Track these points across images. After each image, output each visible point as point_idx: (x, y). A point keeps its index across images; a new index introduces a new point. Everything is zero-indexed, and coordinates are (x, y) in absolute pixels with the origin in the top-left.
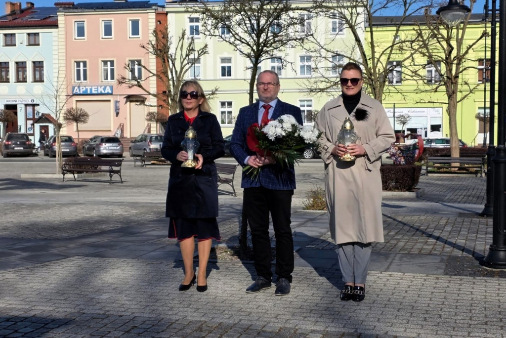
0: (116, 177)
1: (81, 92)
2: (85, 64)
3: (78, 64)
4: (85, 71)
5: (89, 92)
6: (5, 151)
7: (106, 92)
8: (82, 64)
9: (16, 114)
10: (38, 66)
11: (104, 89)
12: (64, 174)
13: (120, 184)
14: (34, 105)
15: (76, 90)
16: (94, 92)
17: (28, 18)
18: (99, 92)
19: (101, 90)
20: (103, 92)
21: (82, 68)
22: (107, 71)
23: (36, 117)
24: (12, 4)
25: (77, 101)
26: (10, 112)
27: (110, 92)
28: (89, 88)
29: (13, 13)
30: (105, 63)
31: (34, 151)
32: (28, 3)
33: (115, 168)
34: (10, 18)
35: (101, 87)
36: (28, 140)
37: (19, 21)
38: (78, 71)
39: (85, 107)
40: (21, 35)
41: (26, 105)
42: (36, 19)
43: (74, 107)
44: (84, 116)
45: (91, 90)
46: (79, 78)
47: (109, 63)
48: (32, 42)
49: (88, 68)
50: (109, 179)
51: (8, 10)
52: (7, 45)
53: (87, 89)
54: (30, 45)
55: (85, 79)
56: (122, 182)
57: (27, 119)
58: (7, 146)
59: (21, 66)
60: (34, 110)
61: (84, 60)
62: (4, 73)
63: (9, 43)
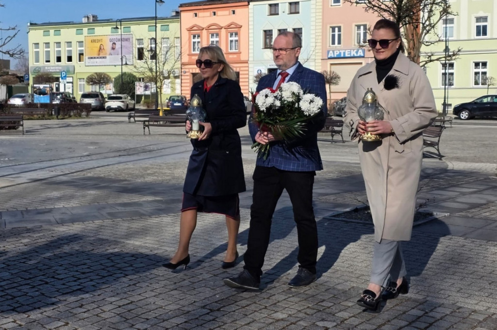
1: (335, 56)
2: (339, 28)
3: (333, 29)
4: (339, 36)
5: (342, 56)
7: (358, 55)
8: (337, 29)
11: (357, 52)
15: (331, 55)
16: (347, 55)
18: (352, 55)
19: (353, 53)
20: (356, 55)
21: (336, 33)
22: (360, 34)
25: (332, 64)
27: (362, 55)
28: (342, 52)
30: (359, 27)
35: (354, 50)
38: (333, 36)
39: (337, 70)
40: (284, 5)
43: (328, 70)
44: (336, 78)
45: (344, 53)
46: (333, 43)
47: (362, 27)
48: (293, 11)
49: (342, 33)
52: (271, 14)
53: (340, 53)
54: (291, 13)
55: (339, 43)
61: (339, 25)
62: (268, 41)
63: (273, 13)
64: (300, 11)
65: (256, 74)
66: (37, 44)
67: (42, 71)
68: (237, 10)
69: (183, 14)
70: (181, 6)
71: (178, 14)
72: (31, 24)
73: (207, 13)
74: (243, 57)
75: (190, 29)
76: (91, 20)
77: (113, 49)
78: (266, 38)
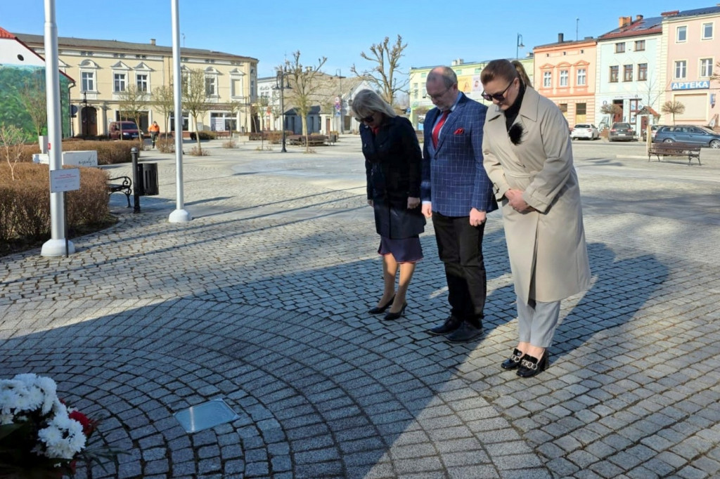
0: (694, 160)
1: (680, 88)
2: (684, 63)
3: (678, 63)
4: (684, 70)
5: (687, 87)
6: (611, 137)
7: (703, 87)
8: (681, 64)
9: (622, 107)
10: (643, 67)
11: (702, 84)
12: (650, 156)
13: (698, 166)
14: (637, 100)
15: (675, 87)
16: (691, 87)
17: (636, 28)
18: (697, 87)
19: (698, 85)
20: (700, 87)
21: (681, 67)
22: (705, 68)
23: (639, 109)
24: (624, 19)
25: (675, 95)
26: (618, 106)
27: (707, 87)
28: (687, 84)
29: (625, 25)
30: (704, 61)
31: (634, 137)
32: (638, 16)
33: (694, 153)
34: (622, 30)
35: (698, 82)
36: (630, 128)
37: (629, 32)
38: (678, 70)
39: (681, 100)
40: (630, 43)
41: (631, 100)
42: (644, 28)
43: (672, 100)
44: (680, 108)
45: (689, 85)
46: (678, 76)
47: (707, 61)
48: (639, 48)
49: (687, 67)
50: (688, 161)
51: (620, 24)
52: (617, 52)
53: (685, 85)
54: (637, 51)
55: (684, 76)
56: (700, 164)
57: (631, 111)
58: (612, 133)
59: (628, 68)
60: (637, 104)
61: (684, 60)
62: (614, 75)
63: (619, 51)
64: (646, 48)
65: (602, 105)
66: (416, 84)
67: (419, 105)
68: (586, 50)
69: (536, 55)
70: (535, 48)
71: (532, 55)
72: (413, 68)
73: (558, 54)
74: (590, 90)
75: (542, 68)
76: (459, 63)
77: (476, 86)
78: (612, 74)
